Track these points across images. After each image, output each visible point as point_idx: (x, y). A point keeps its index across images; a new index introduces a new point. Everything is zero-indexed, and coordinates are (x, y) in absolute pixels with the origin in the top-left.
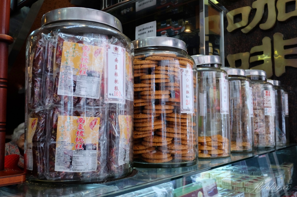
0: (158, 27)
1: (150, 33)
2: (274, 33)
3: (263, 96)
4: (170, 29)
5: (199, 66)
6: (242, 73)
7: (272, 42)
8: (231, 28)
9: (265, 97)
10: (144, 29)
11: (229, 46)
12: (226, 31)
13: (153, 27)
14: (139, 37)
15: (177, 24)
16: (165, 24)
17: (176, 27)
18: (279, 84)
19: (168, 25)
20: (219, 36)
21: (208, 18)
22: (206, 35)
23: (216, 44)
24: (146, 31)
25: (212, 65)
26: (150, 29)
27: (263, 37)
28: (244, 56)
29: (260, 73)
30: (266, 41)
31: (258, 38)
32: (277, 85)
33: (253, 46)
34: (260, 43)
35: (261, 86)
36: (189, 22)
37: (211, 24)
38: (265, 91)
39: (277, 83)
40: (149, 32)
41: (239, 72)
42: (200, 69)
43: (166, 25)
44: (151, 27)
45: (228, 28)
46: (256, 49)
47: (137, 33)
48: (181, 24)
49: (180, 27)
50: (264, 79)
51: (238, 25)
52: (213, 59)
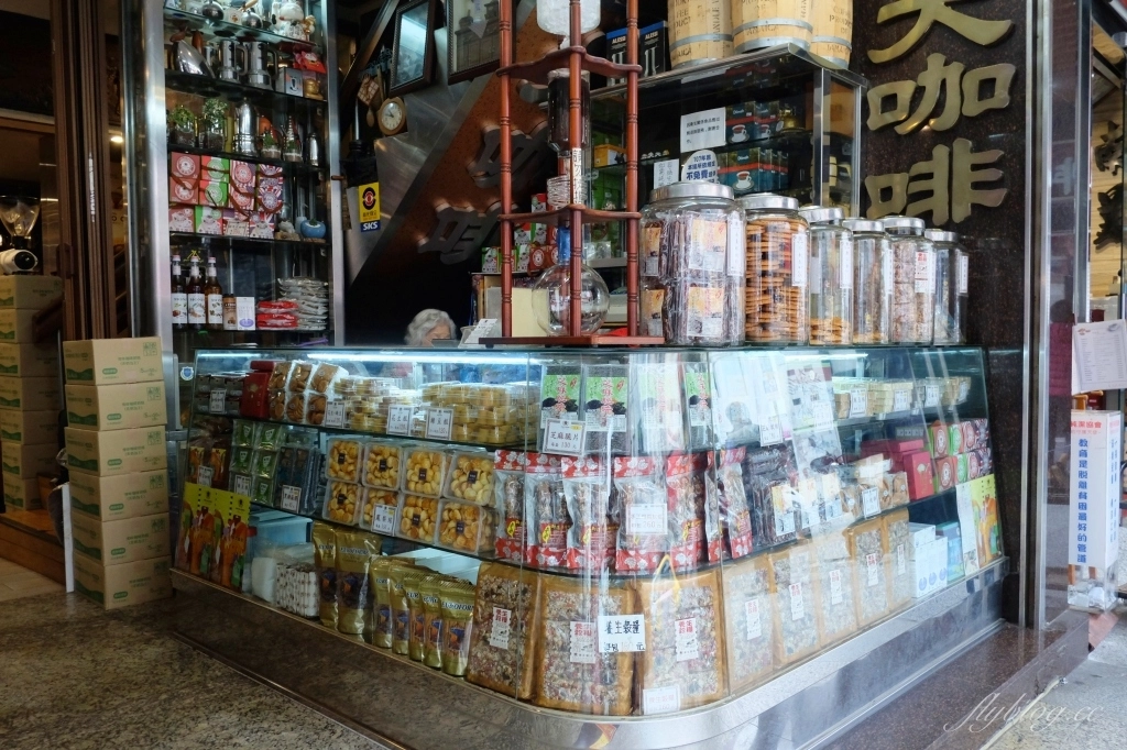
0: (729, 117)
1: (712, 132)
2: (955, 138)
3: (913, 262)
4: (753, 122)
5: (812, 224)
6: (879, 227)
7: (951, 155)
8: (875, 122)
9: (917, 263)
10: (699, 123)
11: (870, 157)
12: (864, 128)
13: (718, 119)
14: (689, 137)
15: (766, 111)
16: (742, 111)
17: (763, 117)
18: (954, 238)
19: (749, 114)
20: (849, 139)
21: (829, 96)
22: (825, 133)
23: (845, 154)
24: (705, 126)
25: (831, 222)
26: (712, 124)
27: (935, 145)
28: (898, 182)
29: (912, 223)
30: (940, 152)
31: (926, 145)
32: (950, 239)
33: (915, 162)
34: (929, 157)
35: (912, 245)
36: (793, 112)
37: (837, 112)
38: (917, 254)
39: (950, 236)
40: (709, 129)
41: (874, 225)
42: (814, 228)
43: (745, 114)
44: (714, 119)
45: (869, 122)
46: (921, 167)
47: (684, 129)
48: (776, 113)
49: (773, 117)
50: (919, 233)
51: (889, 118)
52: (832, 214)
